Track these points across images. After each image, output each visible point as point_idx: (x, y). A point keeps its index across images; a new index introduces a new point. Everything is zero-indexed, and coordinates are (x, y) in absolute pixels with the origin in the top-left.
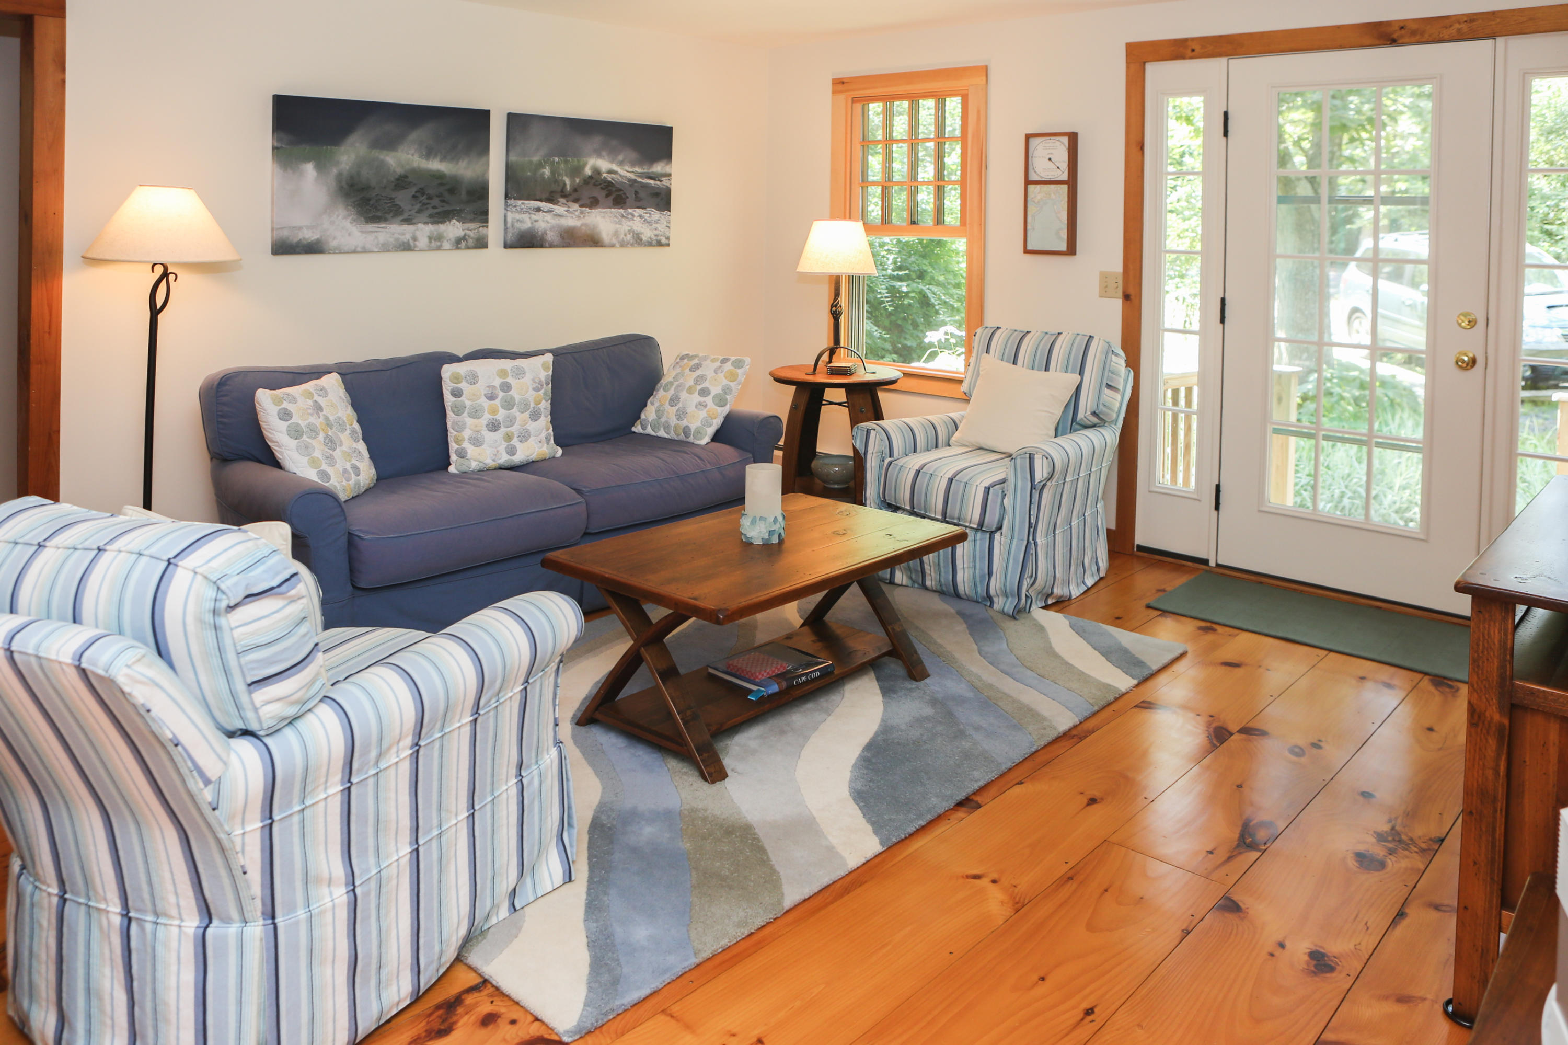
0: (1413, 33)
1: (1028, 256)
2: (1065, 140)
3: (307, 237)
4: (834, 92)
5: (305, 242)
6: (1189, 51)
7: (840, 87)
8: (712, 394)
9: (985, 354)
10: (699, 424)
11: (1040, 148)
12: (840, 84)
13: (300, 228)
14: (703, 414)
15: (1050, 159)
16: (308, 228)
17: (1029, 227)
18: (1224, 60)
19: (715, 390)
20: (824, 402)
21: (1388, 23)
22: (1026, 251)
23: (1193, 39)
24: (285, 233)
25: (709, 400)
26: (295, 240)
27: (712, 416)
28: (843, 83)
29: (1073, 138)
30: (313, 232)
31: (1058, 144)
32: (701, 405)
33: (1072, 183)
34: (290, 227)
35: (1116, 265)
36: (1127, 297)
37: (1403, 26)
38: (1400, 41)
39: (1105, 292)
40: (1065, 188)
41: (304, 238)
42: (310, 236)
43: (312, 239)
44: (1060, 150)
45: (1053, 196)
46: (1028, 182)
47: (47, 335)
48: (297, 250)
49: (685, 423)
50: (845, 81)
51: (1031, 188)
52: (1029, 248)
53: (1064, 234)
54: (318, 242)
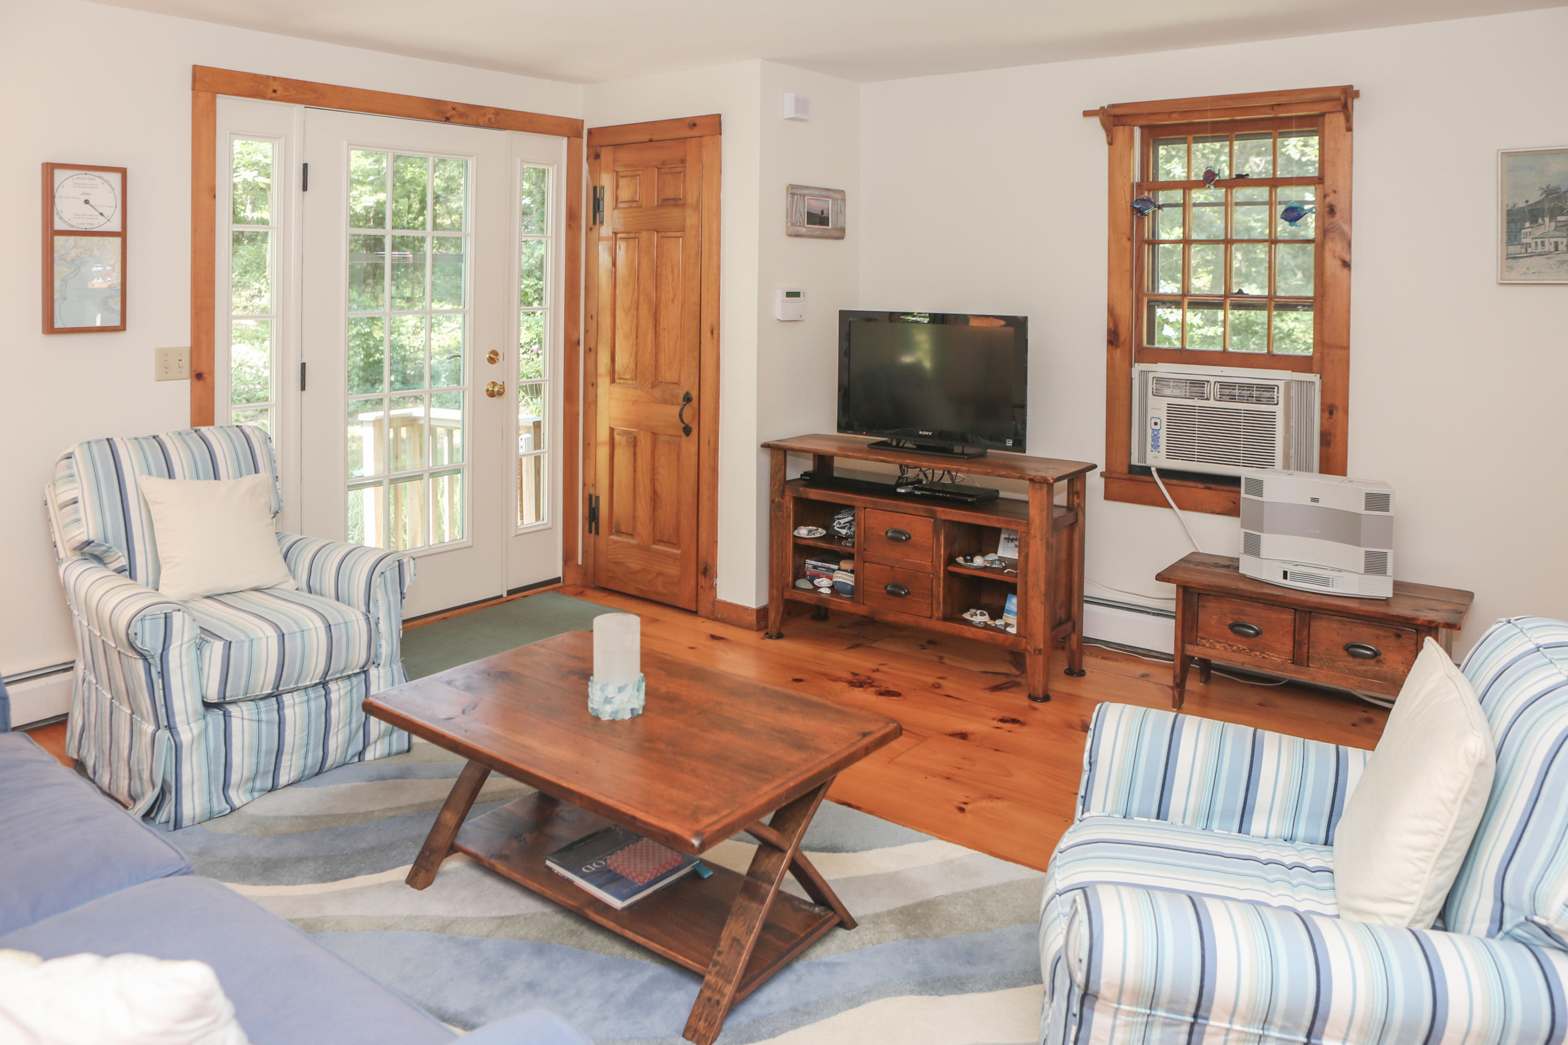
0: (461, 115)
1: (50, 338)
2: (115, 176)
6: (270, 90)
17: (56, 296)
18: (301, 108)
22: (51, 330)
23: (275, 78)
29: (123, 175)
31: (109, 180)
35: (182, 338)
36: (199, 376)
37: (454, 107)
38: (452, 120)
39: (165, 373)
40: (117, 242)
44: (102, 189)
45: (97, 252)
52: (58, 324)
53: (118, 302)
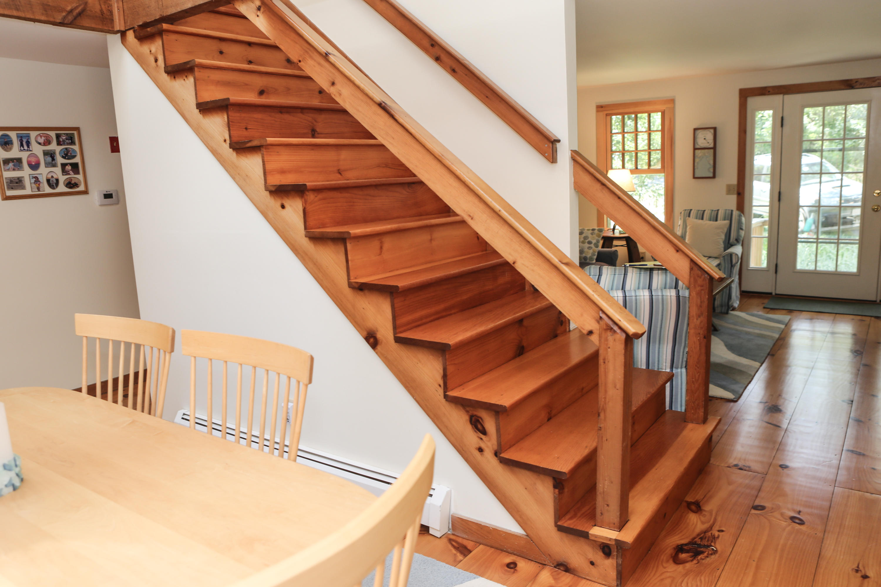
0: (861, 84)
1: (694, 180)
2: (712, 131)
4: (597, 111)
6: (767, 92)
7: (601, 109)
8: (593, 243)
9: (687, 218)
10: (590, 255)
11: (701, 135)
12: (600, 108)
14: (591, 251)
15: (705, 139)
17: (696, 167)
18: (780, 97)
19: (594, 241)
20: (613, 246)
21: (851, 80)
22: (694, 178)
23: (768, 87)
25: (592, 245)
27: (594, 252)
28: (602, 107)
29: (715, 129)
31: (708, 132)
32: (589, 248)
33: (714, 148)
35: (734, 181)
36: (739, 194)
37: (857, 81)
38: (855, 87)
39: (729, 192)
40: (712, 151)
44: (709, 135)
45: (707, 154)
46: (695, 149)
49: (584, 255)
50: (603, 106)
51: (697, 151)
52: (696, 176)
53: (712, 170)
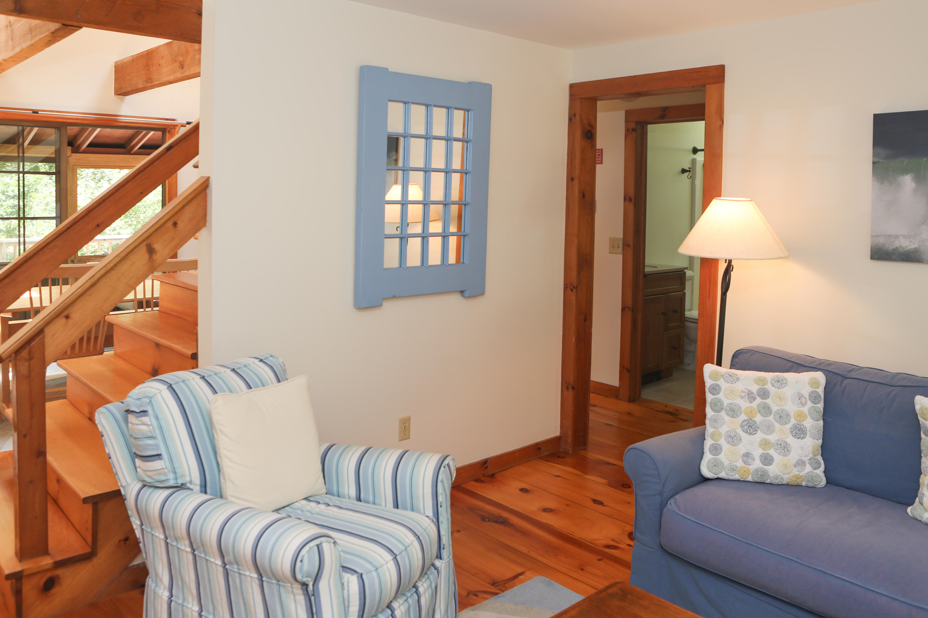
3: (904, 245)
5: (902, 250)
13: (897, 237)
16: (905, 237)
24: (881, 240)
26: (891, 248)
30: (911, 242)
34: (886, 236)
41: (901, 247)
42: (907, 244)
43: (910, 248)
47: (707, 299)
48: (893, 257)
54: (916, 251)
